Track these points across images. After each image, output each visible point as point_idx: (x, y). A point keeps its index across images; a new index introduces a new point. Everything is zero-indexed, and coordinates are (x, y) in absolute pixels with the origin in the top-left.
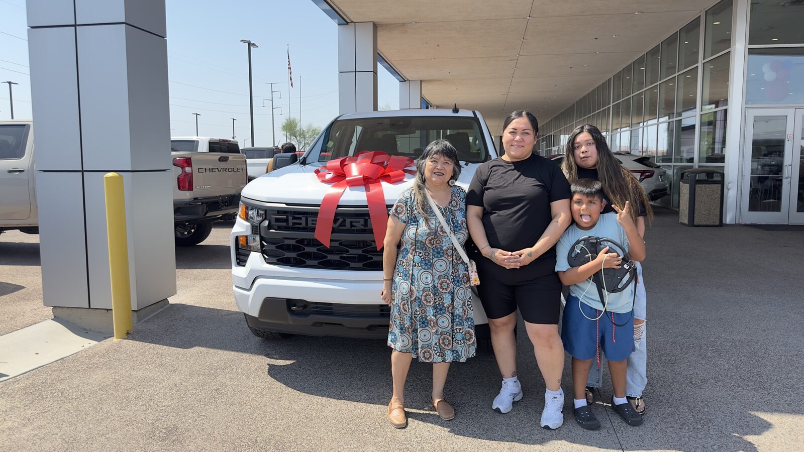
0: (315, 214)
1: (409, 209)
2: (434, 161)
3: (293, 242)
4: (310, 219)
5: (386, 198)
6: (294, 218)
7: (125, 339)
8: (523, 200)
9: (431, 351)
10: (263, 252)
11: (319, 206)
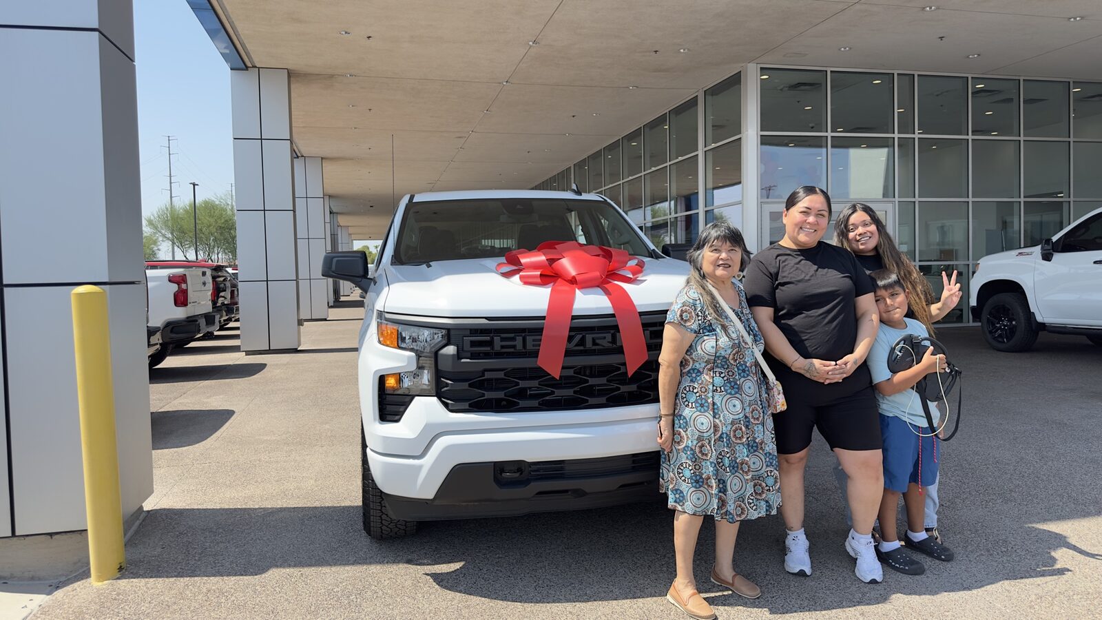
0: (539, 331)
1: (700, 314)
2: (716, 250)
3: (501, 375)
4: (529, 339)
6: (503, 339)
7: (118, 578)
8: (838, 296)
9: (743, 505)
10: (440, 396)
11: (543, 318)
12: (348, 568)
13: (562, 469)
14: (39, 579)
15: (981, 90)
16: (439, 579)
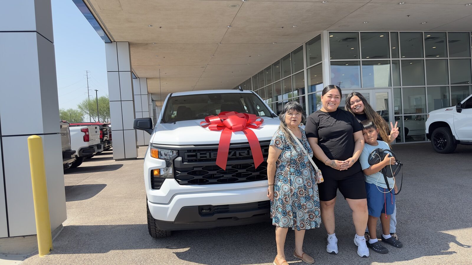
0: (216, 150)
1: (284, 141)
2: (291, 114)
3: (201, 169)
4: (212, 154)
5: (258, 137)
6: (201, 154)
7: (50, 254)
8: (345, 132)
10: (176, 178)
11: (218, 145)
12: (142, 250)
13: (228, 208)
14: (20, 254)
15: (429, 38)
16: (179, 255)
